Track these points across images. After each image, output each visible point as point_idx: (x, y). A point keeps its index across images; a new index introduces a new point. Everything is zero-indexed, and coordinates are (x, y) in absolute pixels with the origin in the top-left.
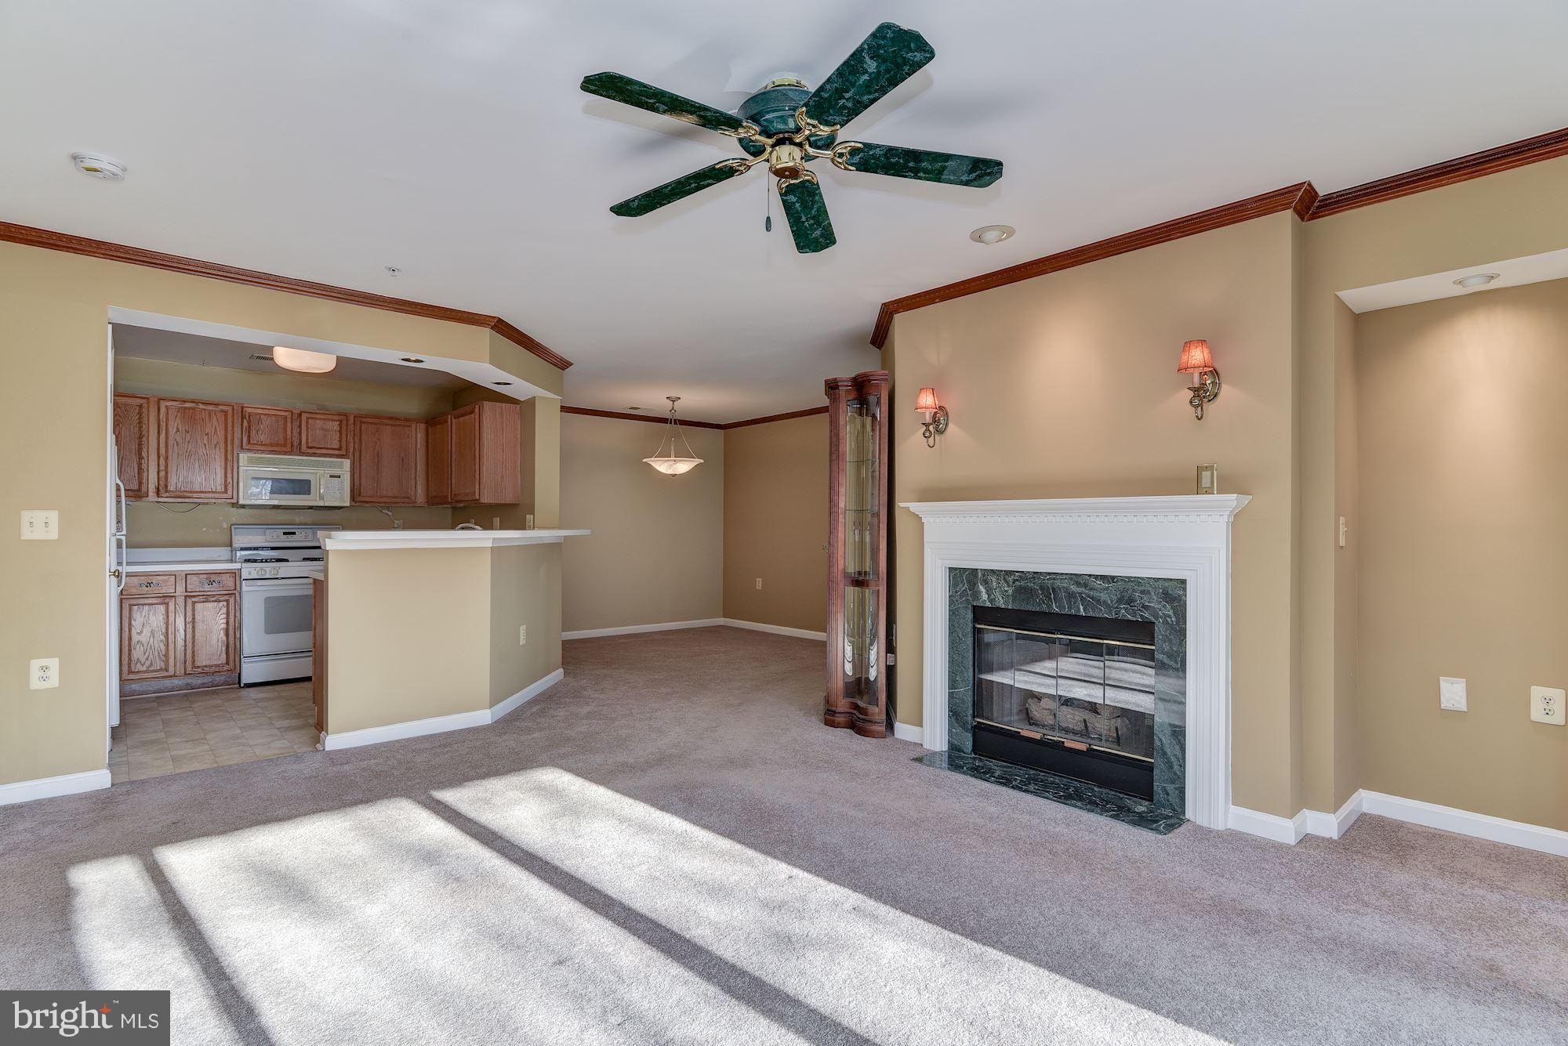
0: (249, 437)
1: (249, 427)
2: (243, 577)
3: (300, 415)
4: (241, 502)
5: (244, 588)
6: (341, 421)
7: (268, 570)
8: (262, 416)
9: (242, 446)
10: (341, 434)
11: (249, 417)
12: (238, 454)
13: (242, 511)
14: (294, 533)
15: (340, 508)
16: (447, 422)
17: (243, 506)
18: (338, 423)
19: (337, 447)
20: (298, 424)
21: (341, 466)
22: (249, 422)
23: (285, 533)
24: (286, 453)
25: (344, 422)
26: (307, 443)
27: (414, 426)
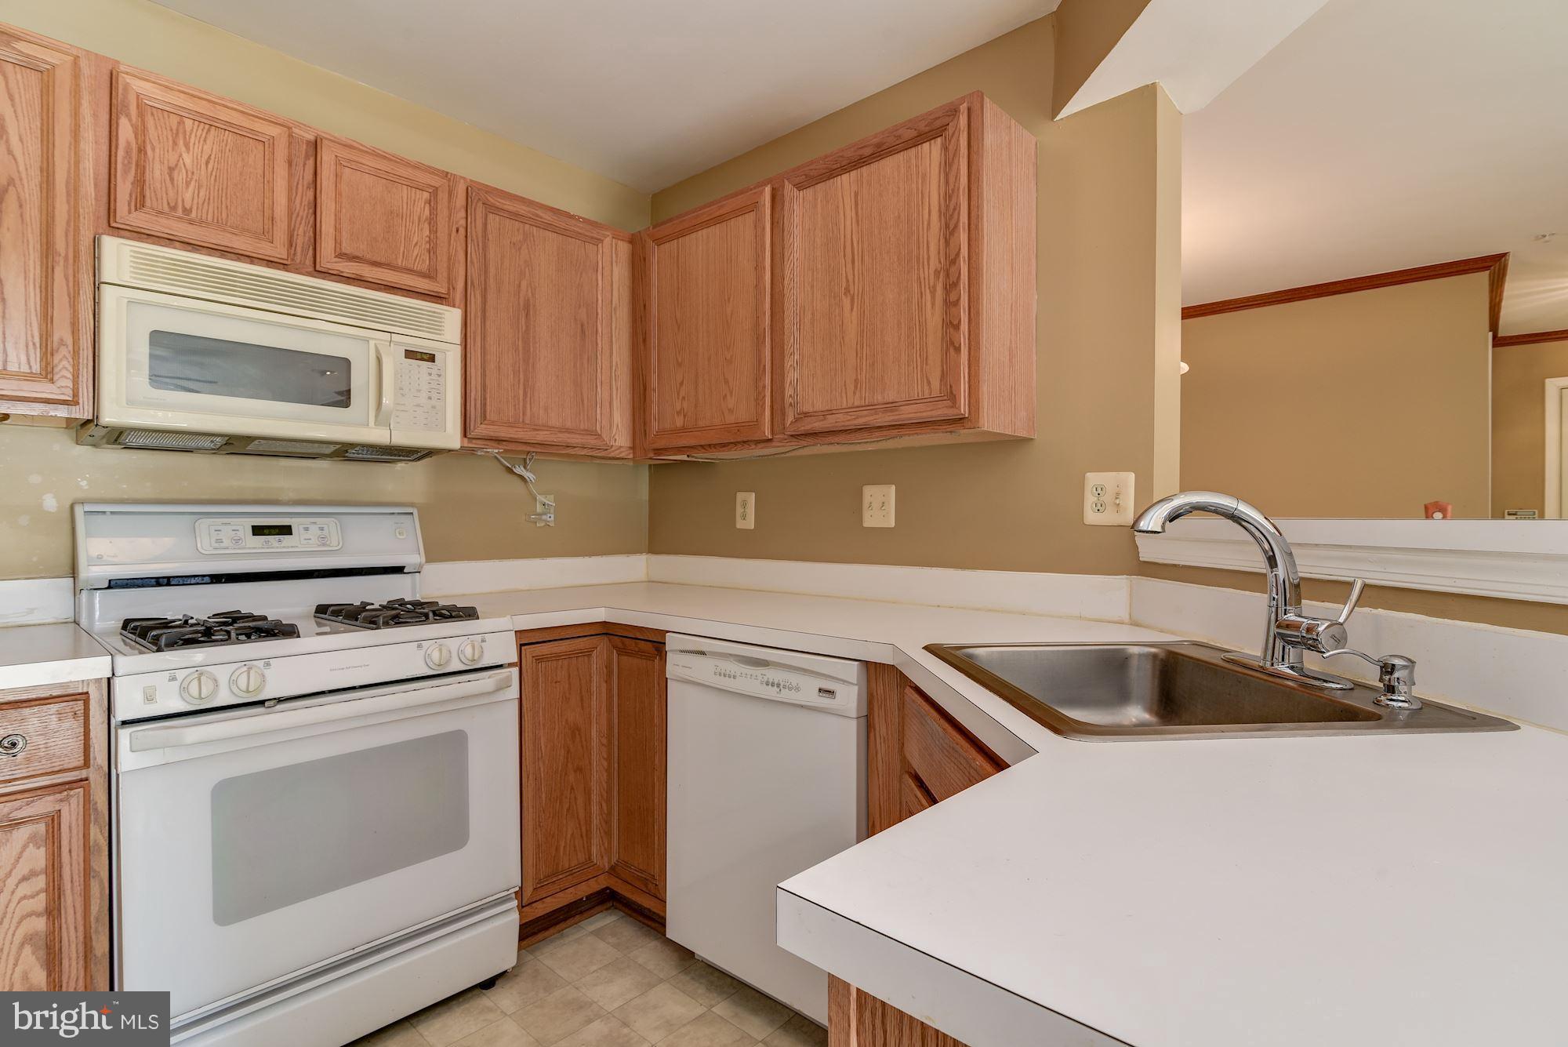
0: (140, 183)
1: (142, 150)
2: (121, 714)
3: (315, 145)
4: (111, 416)
5: (127, 760)
6: (435, 192)
7: (223, 674)
8: (188, 123)
9: (111, 212)
10: (434, 231)
11: (141, 115)
12: (96, 243)
13: (112, 456)
14: (286, 530)
15: (430, 453)
16: (754, 207)
17: (117, 437)
18: (426, 195)
19: (424, 267)
20: (309, 176)
21: (436, 326)
22: (141, 131)
23: (258, 530)
24: (270, 263)
25: (443, 196)
26: (337, 242)
27: (607, 241)
